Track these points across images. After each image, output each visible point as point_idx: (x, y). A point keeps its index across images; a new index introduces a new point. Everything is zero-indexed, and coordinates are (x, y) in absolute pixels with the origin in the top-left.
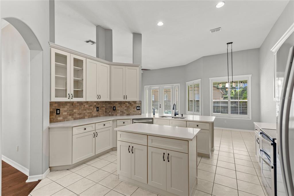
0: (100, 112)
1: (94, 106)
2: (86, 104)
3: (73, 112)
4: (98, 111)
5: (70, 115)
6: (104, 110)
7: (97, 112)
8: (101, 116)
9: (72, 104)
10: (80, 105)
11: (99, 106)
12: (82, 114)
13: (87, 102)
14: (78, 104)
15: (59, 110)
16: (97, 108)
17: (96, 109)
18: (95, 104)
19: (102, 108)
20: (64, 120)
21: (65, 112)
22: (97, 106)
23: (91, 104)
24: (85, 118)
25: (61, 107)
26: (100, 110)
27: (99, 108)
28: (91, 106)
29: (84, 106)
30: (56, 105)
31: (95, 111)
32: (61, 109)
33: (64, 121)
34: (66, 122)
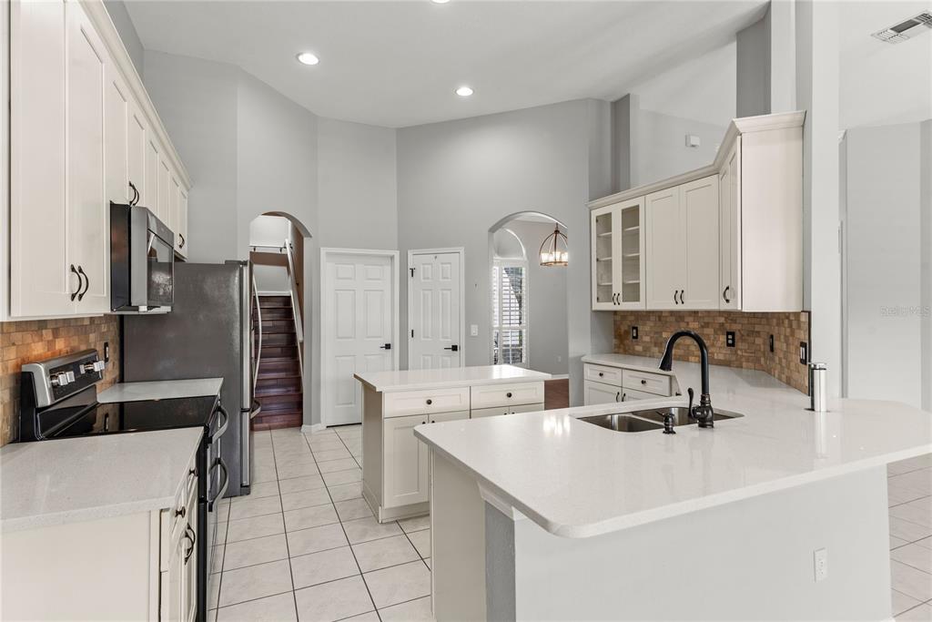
0: (739, 352)
1: (717, 326)
2: (691, 319)
3: (661, 336)
4: (733, 345)
5: (656, 345)
6: (759, 345)
7: (727, 351)
8: (744, 364)
9: (660, 317)
10: (676, 320)
11: (735, 327)
12: (681, 347)
13: (695, 313)
14: (673, 319)
15: (636, 328)
16: (728, 333)
17: (723, 338)
18: (722, 320)
19: (751, 339)
20: (644, 353)
21: (647, 335)
22: (729, 327)
23: (706, 320)
24: (688, 361)
25: (640, 322)
26: (739, 345)
27: (737, 334)
28: (707, 325)
29: (688, 323)
30: (632, 318)
31: (719, 344)
32: (640, 328)
33: (645, 356)
34: (648, 358)
